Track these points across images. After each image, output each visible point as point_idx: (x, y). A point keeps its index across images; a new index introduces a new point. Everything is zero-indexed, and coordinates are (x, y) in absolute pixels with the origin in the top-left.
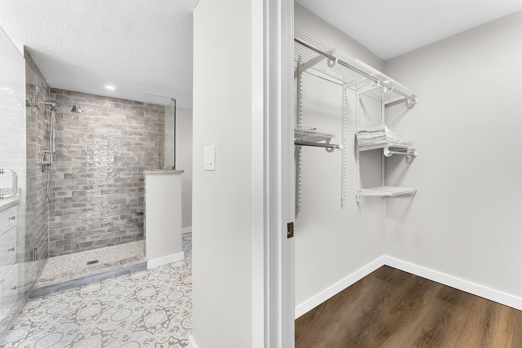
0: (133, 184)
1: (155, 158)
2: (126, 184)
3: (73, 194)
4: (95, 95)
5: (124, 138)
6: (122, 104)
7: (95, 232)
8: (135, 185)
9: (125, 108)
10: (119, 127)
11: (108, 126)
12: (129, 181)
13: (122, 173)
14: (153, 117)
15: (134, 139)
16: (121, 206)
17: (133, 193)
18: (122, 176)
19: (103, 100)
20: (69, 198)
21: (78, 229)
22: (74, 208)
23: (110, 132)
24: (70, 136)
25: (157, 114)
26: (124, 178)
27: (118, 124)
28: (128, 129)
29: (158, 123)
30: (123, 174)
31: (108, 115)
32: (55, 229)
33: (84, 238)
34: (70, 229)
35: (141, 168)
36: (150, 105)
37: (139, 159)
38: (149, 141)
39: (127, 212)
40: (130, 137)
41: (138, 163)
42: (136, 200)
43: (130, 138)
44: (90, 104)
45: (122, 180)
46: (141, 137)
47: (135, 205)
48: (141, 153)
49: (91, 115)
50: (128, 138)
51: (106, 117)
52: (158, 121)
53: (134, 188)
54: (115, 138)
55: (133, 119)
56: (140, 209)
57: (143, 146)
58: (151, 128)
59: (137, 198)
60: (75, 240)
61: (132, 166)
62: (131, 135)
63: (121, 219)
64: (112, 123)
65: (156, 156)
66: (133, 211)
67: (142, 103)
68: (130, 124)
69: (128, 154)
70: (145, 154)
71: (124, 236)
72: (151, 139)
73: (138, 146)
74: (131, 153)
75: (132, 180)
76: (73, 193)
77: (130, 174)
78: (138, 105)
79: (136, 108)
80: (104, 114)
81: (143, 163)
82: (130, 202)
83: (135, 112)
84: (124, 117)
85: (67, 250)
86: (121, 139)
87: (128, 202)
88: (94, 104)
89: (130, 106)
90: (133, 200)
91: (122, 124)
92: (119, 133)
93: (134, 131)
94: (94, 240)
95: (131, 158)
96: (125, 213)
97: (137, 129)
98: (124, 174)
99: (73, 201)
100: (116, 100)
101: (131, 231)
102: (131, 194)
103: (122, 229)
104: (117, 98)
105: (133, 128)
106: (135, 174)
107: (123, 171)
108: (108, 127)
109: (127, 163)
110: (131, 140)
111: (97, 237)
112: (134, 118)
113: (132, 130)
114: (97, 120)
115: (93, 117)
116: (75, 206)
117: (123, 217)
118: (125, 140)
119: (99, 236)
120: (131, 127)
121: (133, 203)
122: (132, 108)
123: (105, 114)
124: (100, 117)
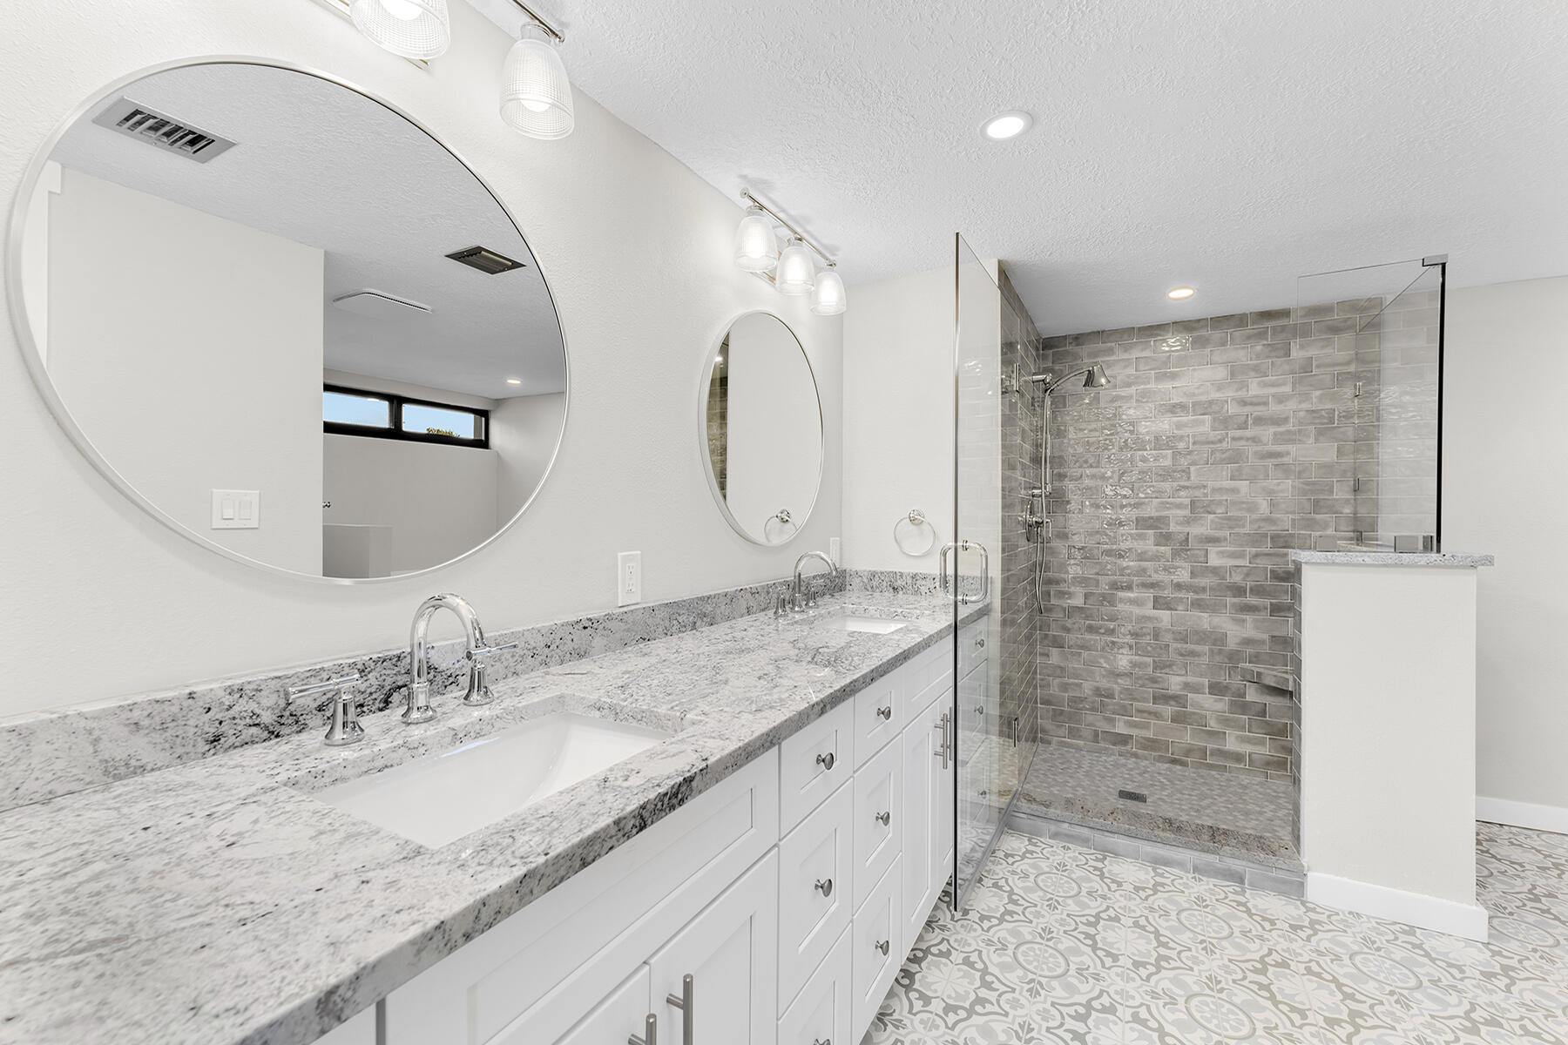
0: (1251, 590)
1: (1337, 500)
2: (1227, 587)
3: (1085, 598)
4: (1139, 328)
5: (1220, 441)
6: (1216, 335)
7: (1138, 711)
8: (1258, 591)
9: (1224, 344)
10: (1205, 408)
11: (1174, 409)
12: (1237, 578)
13: (1213, 551)
14: (1328, 351)
15: (1255, 440)
16: (1211, 651)
17: (1249, 618)
18: (1214, 560)
19: (1160, 336)
20: (1078, 607)
21: (1097, 692)
22: (1088, 636)
23: (1179, 426)
24: (1080, 450)
25: (1348, 336)
26: (1220, 567)
27: (1203, 398)
28: (1232, 409)
29: (1352, 368)
30: (1218, 553)
31: (1174, 376)
32: (1051, 678)
33: (1111, 721)
34: (1079, 685)
35: (1278, 536)
36: (1316, 311)
37: (1272, 504)
38: (1311, 440)
39: (1229, 673)
40: (1239, 433)
41: (1268, 520)
42: (1263, 642)
43: (1240, 438)
44: (1126, 356)
45: (1215, 571)
46: (1282, 429)
47: (1255, 658)
48: (1278, 484)
49: (1129, 385)
50: (1234, 439)
51: (1167, 386)
52: (1348, 363)
53: (1252, 600)
54: (1194, 443)
55: (1253, 374)
56: (1275, 676)
57: (1286, 460)
58: (1318, 393)
59: (1266, 636)
60: (1090, 718)
61: (1247, 530)
62: (1244, 426)
63: (1210, 693)
64: (1184, 400)
65: (1342, 493)
66: (1248, 677)
67: (1284, 313)
68: (1242, 394)
69: (1234, 491)
70: (1293, 487)
71: (1219, 750)
72: (1320, 433)
73: (1270, 462)
74: (1243, 485)
75: (1247, 575)
76: (1086, 596)
77: (1241, 555)
78: (1270, 324)
79: (1261, 335)
80: (1161, 377)
81: (1285, 519)
82: (1239, 644)
83: (1259, 348)
84: (1221, 373)
85: (1074, 737)
86: (1212, 443)
87: (1232, 644)
88: (1135, 353)
89: (1239, 333)
90: (1247, 642)
91: (1215, 395)
92: (1205, 427)
93: (1256, 413)
94: (1134, 732)
95: (1243, 503)
96: (1224, 679)
97: (1266, 404)
98: (1222, 552)
99: (1087, 618)
100: (1196, 325)
101: (1243, 740)
102: (1244, 621)
103: (1213, 725)
104: (1199, 321)
105: (1252, 404)
106: (1257, 555)
107: (1217, 544)
108: (1172, 412)
109: (1229, 519)
110: (1243, 443)
111: (1142, 728)
112: (1256, 369)
113: (1248, 409)
114: (1144, 397)
115: (1132, 390)
116: (1091, 629)
117: (1216, 689)
118: (1224, 445)
119: (1146, 726)
120: (1243, 403)
121: (1249, 650)
122: (1249, 337)
123: (1165, 374)
124: (1152, 386)
